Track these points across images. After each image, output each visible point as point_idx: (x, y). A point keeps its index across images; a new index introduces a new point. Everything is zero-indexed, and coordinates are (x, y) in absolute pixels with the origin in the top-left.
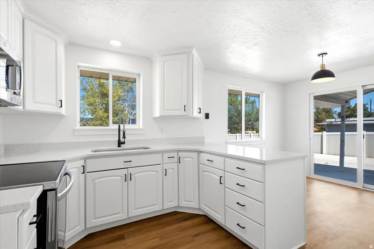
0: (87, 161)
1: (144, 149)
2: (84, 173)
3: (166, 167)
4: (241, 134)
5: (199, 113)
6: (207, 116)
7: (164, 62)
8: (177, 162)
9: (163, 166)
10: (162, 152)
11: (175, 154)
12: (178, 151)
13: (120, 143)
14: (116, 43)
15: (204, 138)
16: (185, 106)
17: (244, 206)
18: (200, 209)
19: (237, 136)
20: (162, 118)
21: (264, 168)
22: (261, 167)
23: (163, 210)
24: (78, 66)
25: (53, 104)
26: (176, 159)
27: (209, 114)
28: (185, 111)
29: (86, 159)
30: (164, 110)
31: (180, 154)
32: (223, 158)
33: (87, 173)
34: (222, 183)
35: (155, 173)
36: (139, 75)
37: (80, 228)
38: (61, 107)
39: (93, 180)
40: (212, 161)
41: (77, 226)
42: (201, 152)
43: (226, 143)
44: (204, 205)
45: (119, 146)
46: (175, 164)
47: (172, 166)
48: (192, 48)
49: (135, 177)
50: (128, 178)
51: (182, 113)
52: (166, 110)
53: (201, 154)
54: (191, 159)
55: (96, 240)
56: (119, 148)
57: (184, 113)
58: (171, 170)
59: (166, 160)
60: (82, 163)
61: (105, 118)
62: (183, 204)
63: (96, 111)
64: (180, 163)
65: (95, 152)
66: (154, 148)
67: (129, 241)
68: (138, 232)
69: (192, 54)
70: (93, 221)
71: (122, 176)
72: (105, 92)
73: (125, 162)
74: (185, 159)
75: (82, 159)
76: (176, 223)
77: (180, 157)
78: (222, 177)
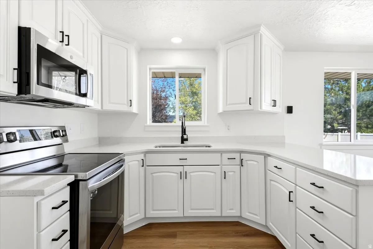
0: (147, 155)
1: (206, 147)
2: (143, 166)
3: (225, 168)
4: (349, 134)
5: (274, 106)
6: (290, 110)
7: (227, 50)
8: (238, 165)
9: (221, 167)
10: (221, 152)
11: (237, 156)
12: (241, 152)
13: (183, 140)
14: (177, 40)
15: (284, 137)
16: (250, 98)
17: (322, 242)
18: (266, 226)
19: (340, 136)
20: (225, 114)
21: (357, 192)
22: (351, 189)
23: (221, 217)
24: (150, 69)
25: (125, 104)
26: (238, 161)
27: (292, 107)
28: (250, 104)
29: (146, 153)
30: (227, 105)
31: (244, 156)
32: (294, 167)
33: (147, 166)
34: (292, 201)
35: (213, 174)
36: (204, 69)
37: (141, 216)
38: (131, 106)
39: (151, 174)
40: (281, 168)
41: (137, 213)
42: (269, 155)
43: (321, 145)
44: (272, 223)
45: (182, 142)
46: (238, 166)
47: (233, 169)
48: (259, 26)
49: (191, 176)
50: (183, 176)
51: (247, 107)
52: (229, 104)
53: (269, 158)
54: (255, 163)
55: (153, 231)
56: (182, 145)
57: (250, 107)
58: (232, 173)
59: (225, 161)
60: (142, 156)
61: (194, 115)
62: (246, 215)
63: (187, 109)
64: (242, 166)
65: (159, 147)
66: (214, 147)
67: (179, 241)
68: (191, 234)
69: (260, 34)
70: (152, 212)
71: (178, 173)
72: (194, 91)
73: (180, 159)
74: (249, 162)
75: (142, 153)
76: (234, 236)
77: (242, 159)
78: (292, 192)
